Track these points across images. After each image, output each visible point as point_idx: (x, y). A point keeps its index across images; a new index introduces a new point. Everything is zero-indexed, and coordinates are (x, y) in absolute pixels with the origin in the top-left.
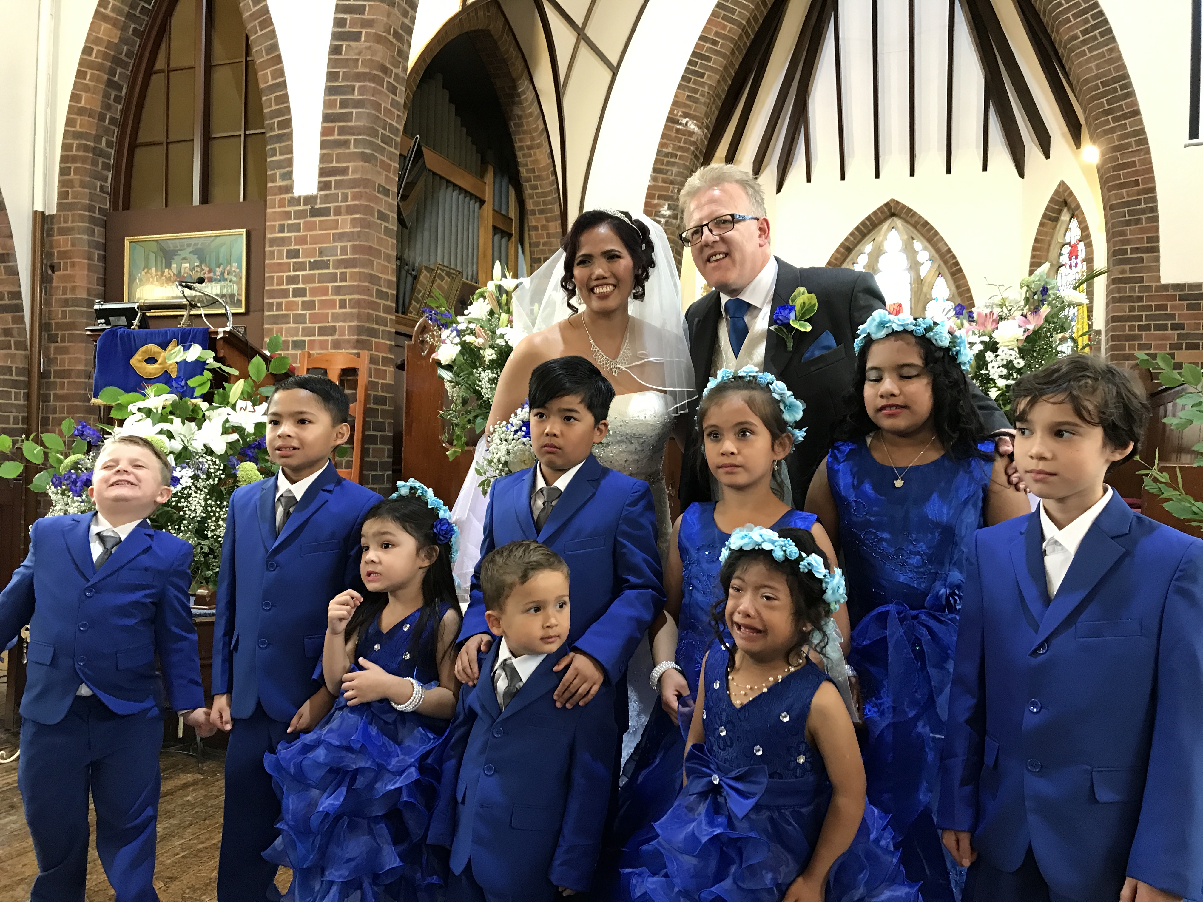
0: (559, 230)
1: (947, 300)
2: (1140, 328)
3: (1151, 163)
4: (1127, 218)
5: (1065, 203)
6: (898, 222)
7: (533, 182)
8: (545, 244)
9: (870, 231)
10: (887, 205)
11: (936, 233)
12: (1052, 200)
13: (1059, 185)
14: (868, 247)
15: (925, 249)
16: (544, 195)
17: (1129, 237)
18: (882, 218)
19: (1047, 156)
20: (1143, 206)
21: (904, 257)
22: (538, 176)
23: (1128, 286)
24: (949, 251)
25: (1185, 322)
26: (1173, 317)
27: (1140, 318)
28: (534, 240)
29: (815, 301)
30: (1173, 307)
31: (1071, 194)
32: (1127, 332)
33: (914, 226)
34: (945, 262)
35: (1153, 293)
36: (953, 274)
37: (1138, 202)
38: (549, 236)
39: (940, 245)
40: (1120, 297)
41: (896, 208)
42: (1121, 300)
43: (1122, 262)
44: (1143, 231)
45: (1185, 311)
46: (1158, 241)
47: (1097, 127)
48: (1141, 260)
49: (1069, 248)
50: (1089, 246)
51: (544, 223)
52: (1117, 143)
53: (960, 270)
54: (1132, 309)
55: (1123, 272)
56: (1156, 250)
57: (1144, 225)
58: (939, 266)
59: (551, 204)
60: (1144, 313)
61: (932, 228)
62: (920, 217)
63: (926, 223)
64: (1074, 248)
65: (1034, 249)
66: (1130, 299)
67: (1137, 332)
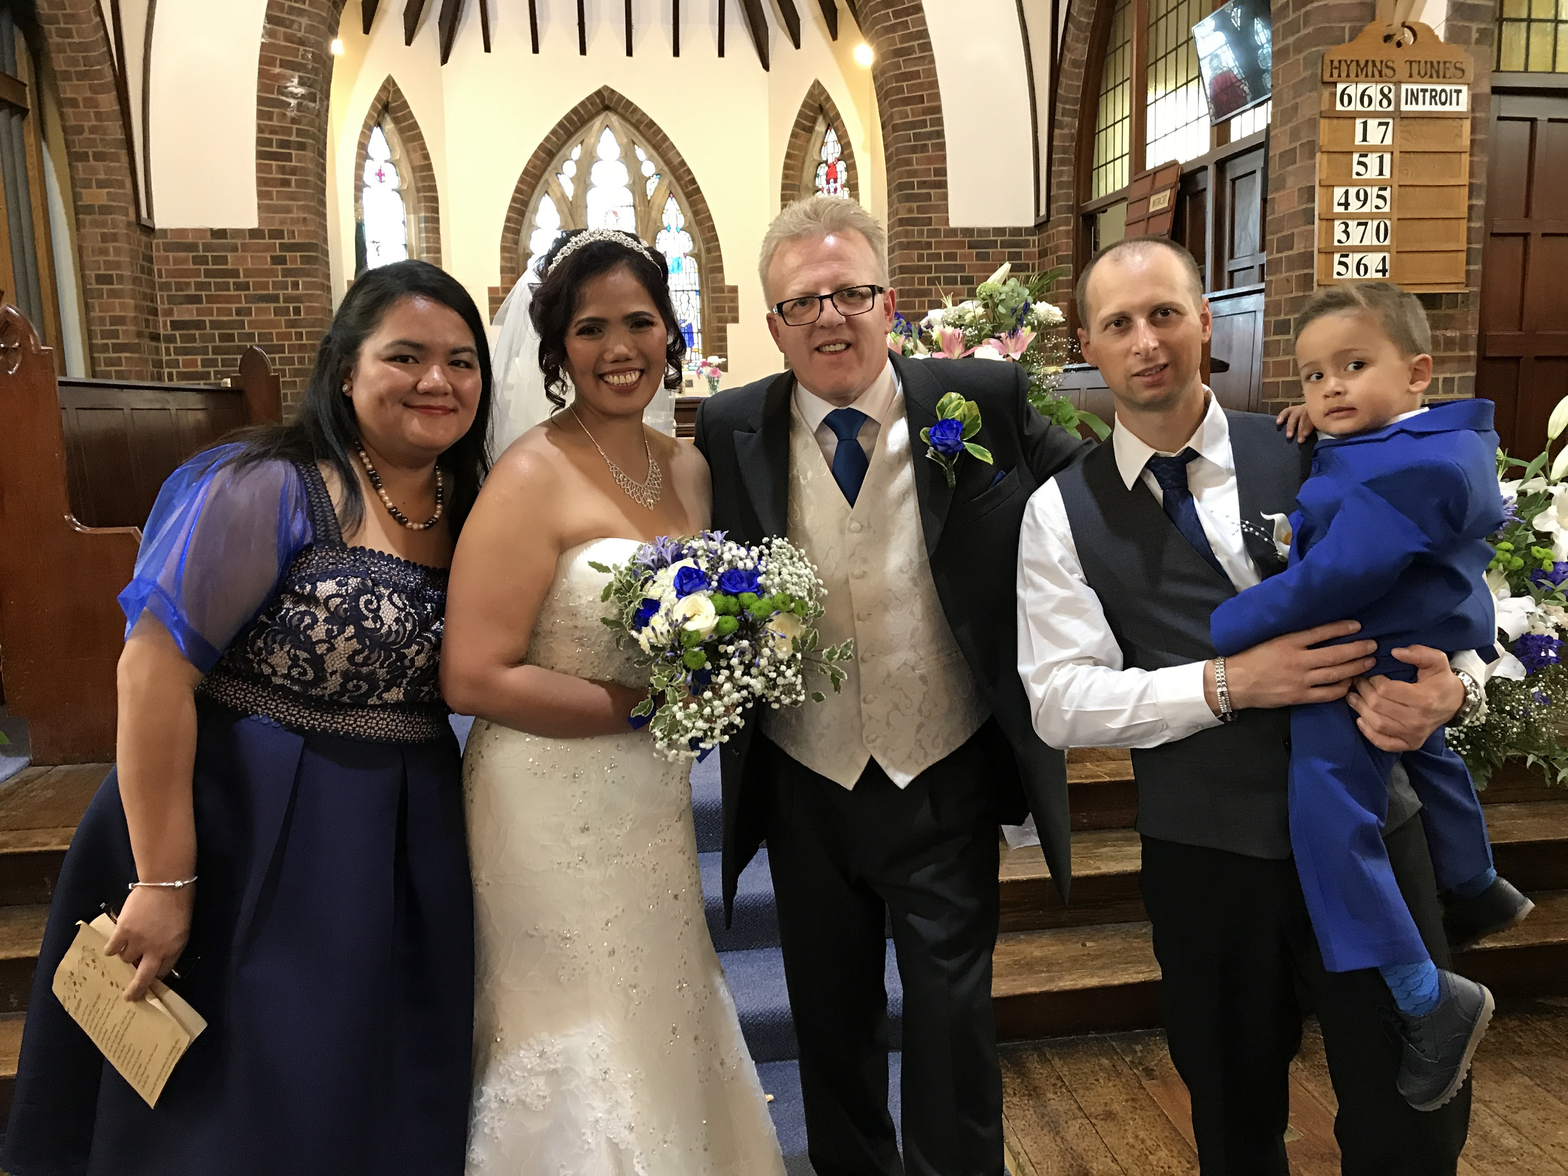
0: (117, 107)
1: (682, 229)
2: (931, 281)
3: (935, 75)
4: (912, 143)
5: (821, 109)
6: (614, 119)
7: (62, 25)
8: (93, 129)
9: (577, 130)
10: (599, 93)
11: (665, 138)
12: (805, 105)
13: (813, 86)
14: (576, 152)
15: (650, 158)
16: (83, 47)
17: (915, 167)
18: (594, 112)
19: (797, 46)
20: (929, 129)
21: (622, 169)
22: (73, 15)
23: (916, 228)
24: (683, 163)
25: (975, 274)
26: (962, 268)
27: (928, 269)
28: (72, 122)
29: (976, 411)
30: (964, 257)
31: (828, 98)
32: (917, 286)
33: (636, 126)
34: (678, 179)
35: (942, 239)
36: (688, 196)
37: (923, 124)
38: (99, 116)
39: (671, 154)
40: (908, 243)
41: (611, 100)
42: (908, 246)
43: (910, 198)
44: (930, 161)
45: (974, 262)
46: (945, 175)
47: (876, 21)
48: (928, 197)
49: (827, 168)
50: (851, 168)
51: (89, 94)
52: (899, 46)
53: (698, 190)
54: (921, 258)
55: (910, 211)
56: (943, 185)
57: (930, 153)
58: (670, 182)
59: (99, 64)
60: (933, 263)
61: (659, 131)
62: (644, 114)
63: (652, 124)
64: (832, 168)
65: (786, 167)
66: (918, 245)
67: (926, 286)
